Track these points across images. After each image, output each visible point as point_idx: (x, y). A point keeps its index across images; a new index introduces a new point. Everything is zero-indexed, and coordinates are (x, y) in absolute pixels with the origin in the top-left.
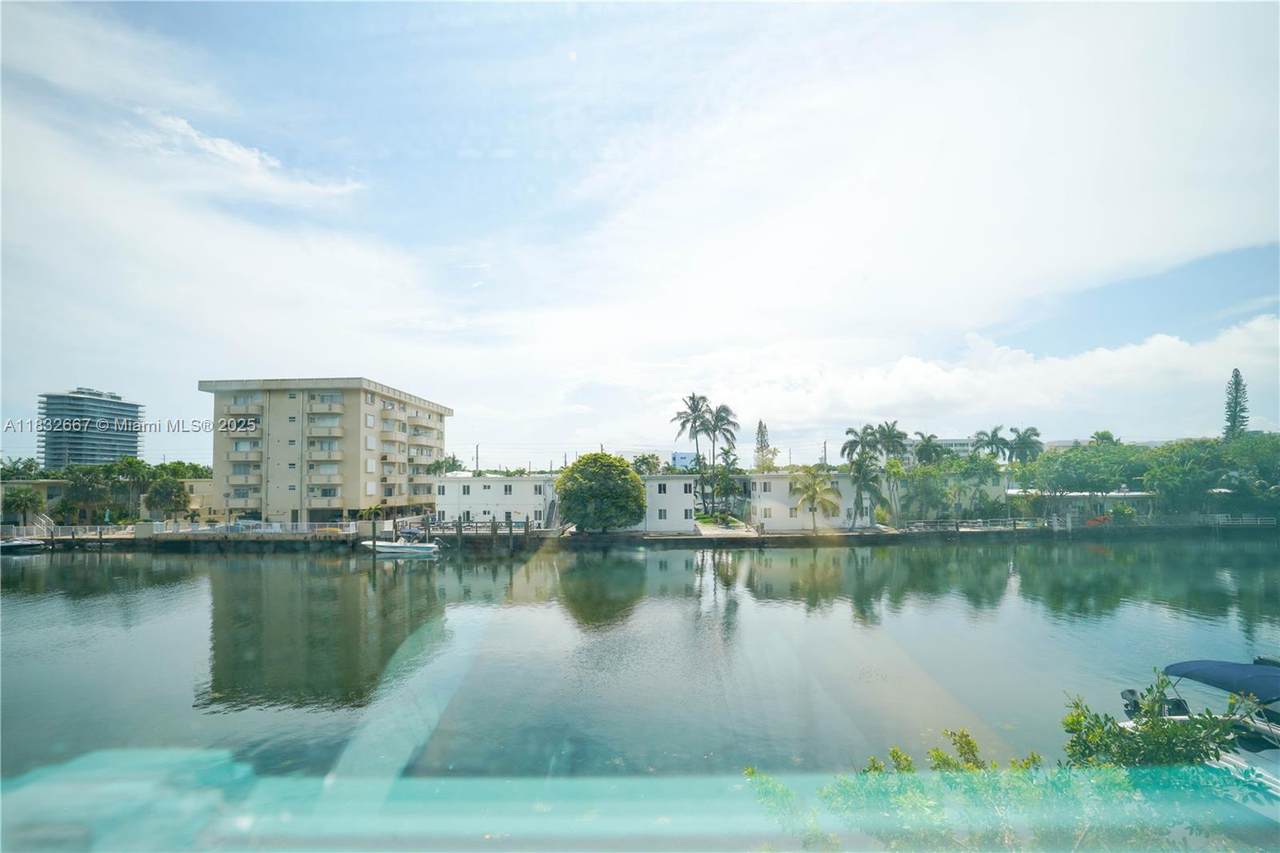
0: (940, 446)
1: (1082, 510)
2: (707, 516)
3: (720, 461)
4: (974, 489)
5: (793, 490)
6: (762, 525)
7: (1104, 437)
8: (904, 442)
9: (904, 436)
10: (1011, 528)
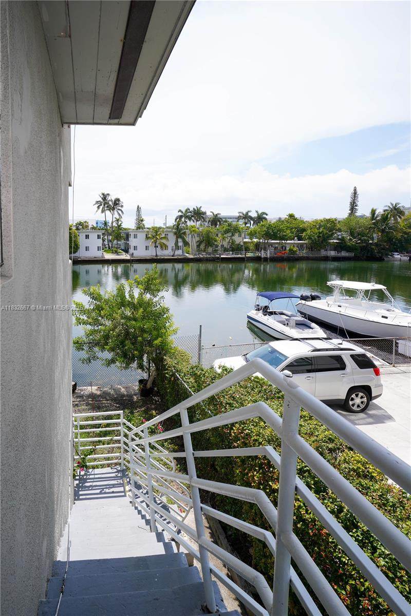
0: (221, 219)
1: (276, 248)
2: (110, 249)
3: (114, 224)
4: (229, 238)
5: (147, 238)
6: (133, 253)
7: (291, 216)
8: (204, 216)
9: (205, 213)
10: (244, 256)
